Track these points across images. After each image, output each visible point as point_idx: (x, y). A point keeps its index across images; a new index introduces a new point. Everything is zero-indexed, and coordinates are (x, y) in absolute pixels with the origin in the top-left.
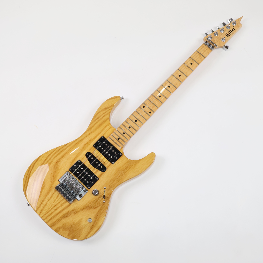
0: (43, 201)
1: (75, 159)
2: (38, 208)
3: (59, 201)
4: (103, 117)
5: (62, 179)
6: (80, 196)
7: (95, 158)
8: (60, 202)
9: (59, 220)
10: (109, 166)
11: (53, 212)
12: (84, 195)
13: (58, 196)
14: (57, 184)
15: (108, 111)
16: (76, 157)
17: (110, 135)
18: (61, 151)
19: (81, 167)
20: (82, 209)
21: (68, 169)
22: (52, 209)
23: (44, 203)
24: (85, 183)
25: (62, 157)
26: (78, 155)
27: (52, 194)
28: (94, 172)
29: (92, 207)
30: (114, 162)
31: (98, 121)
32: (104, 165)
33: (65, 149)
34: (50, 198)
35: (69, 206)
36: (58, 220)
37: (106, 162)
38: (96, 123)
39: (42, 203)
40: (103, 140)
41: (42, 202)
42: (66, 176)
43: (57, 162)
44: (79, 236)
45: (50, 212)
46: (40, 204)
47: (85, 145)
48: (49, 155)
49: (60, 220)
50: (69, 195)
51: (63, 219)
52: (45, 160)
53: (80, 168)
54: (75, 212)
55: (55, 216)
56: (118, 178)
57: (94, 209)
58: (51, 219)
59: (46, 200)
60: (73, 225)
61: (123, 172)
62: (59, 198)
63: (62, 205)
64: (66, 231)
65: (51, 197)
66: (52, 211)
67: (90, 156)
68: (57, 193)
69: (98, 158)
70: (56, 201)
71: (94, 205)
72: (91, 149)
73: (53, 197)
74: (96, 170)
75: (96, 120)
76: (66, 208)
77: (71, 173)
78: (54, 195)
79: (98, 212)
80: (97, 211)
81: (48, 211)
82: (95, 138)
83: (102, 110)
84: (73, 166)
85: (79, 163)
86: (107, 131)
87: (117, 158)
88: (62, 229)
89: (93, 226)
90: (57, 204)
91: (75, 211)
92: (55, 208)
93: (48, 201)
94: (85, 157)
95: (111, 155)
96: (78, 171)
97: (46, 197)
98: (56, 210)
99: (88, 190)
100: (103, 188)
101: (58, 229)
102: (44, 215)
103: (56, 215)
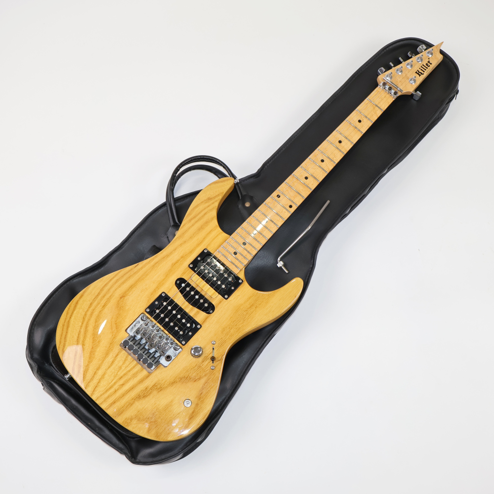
0: (98, 369)
1: (155, 291)
2: (89, 382)
3: (129, 369)
4: (205, 214)
5: (132, 328)
6: (168, 358)
7: (193, 289)
8: (129, 371)
9: (130, 404)
10: (220, 302)
11: (118, 389)
12: (176, 356)
13: (125, 360)
14: (123, 336)
15: (213, 203)
16: (158, 288)
17: (220, 246)
18: (129, 277)
19: (169, 304)
20: (173, 383)
21: (143, 310)
22: (115, 383)
23: (100, 373)
24: (176, 335)
25: (131, 287)
26: (161, 284)
27: (114, 356)
28: (191, 314)
29: (192, 379)
30: (229, 296)
31: (196, 222)
32: (211, 301)
33: (135, 273)
34: (110, 363)
35: (147, 377)
36: (128, 404)
37: (214, 297)
38: (193, 225)
39: (95, 373)
40: (206, 255)
41: (95, 371)
42: (139, 323)
43: (123, 297)
44: (169, 434)
45: (112, 390)
46: (92, 375)
47: (174, 265)
48: (106, 285)
49: (132, 404)
50: (148, 357)
51: (136, 402)
52: (99, 294)
53: (166, 307)
54: (158, 388)
55: (121, 398)
56: (236, 325)
57: (195, 381)
58: (114, 402)
59: (104, 367)
60: (157, 413)
61: (245, 313)
62: (127, 363)
63: (135, 375)
64: (144, 424)
65: (113, 362)
66: (116, 387)
67: (183, 285)
68: (124, 353)
69: (198, 289)
70: (123, 368)
71: (194, 374)
72: (184, 273)
73: (116, 362)
74: (196, 310)
75: (192, 219)
76: (141, 381)
77: (149, 316)
78: (119, 358)
79: (203, 388)
80: (201, 386)
81: (108, 387)
82: (191, 252)
83: (202, 202)
84: (153, 303)
85: (163, 298)
86: (214, 239)
87: (233, 288)
88: (136, 420)
89: (193, 413)
90: (125, 374)
91: (158, 387)
92: (121, 382)
93: (107, 370)
94: (175, 286)
95: (222, 283)
96: (162, 312)
97: (103, 361)
98: (123, 385)
99: (183, 347)
100: (211, 344)
101: (129, 421)
102: (101, 395)
103: (123, 395)
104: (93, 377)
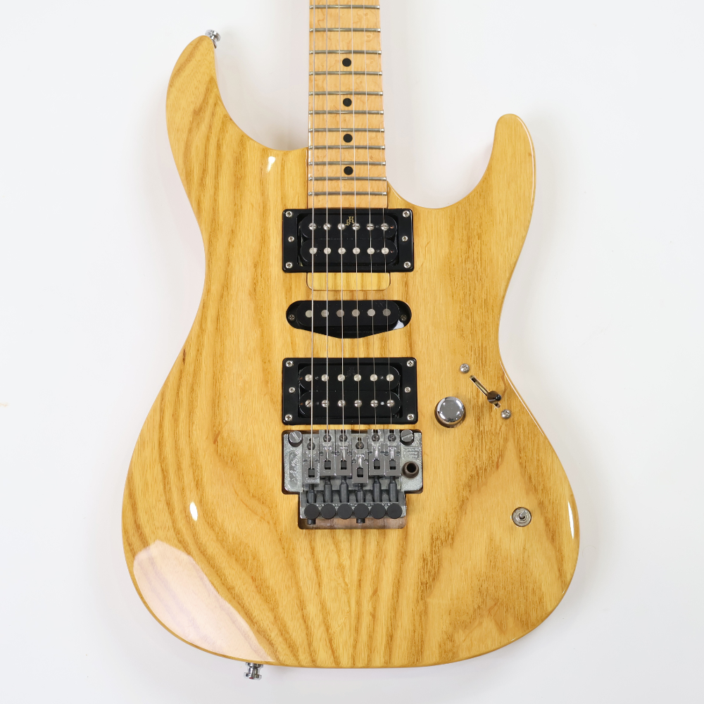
0: (302, 606)
1: (266, 371)
2: (310, 645)
3: (357, 555)
4: (219, 147)
5: (291, 476)
6: (411, 470)
7: (334, 305)
8: (363, 557)
9: (423, 614)
10: (406, 284)
11: (375, 609)
12: (421, 454)
13: (336, 545)
14: (288, 507)
15: (213, 114)
16: (266, 361)
17: (307, 181)
18: (192, 390)
19: (318, 374)
20: (462, 505)
21: (280, 428)
22: (359, 603)
23: (312, 610)
24: (384, 416)
25: (215, 403)
26: (264, 348)
27: (308, 555)
28: (375, 353)
29: (489, 469)
30: (411, 259)
31: (217, 176)
32: (386, 298)
33: (196, 373)
34: (314, 575)
35: (406, 537)
36: (417, 618)
37: (385, 285)
38: (216, 188)
39: (305, 619)
40: (296, 222)
41: (299, 614)
42: (295, 455)
43: (216, 438)
44: (540, 600)
45: (366, 620)
46: (303, 627)
47: (254, 291)
48: (160, 444)
49: (426, 612)
50: (374, 501)
51: (429, 600)
52: (164, 472)
53: (318, 382)
54: (444, 539)
55: (395, 617)
56: (474, 301)
57: (497, 467)
58: (391, 637)
59: (309, 592)
60: (485, 586)
61: (470, 266)
62: (344, 545)
63: (380, 556)
64: (481, 624)
65: (317, 569)
66: (367, 607)
67: (310, 314)
68: (321, 538)
69: (344, 297)
70: (347, 563)
71: (485, 456)
72: (289, 290)
73: (323, 564)
74: (375, 339)
75: (202, 179)
76: (402, 555)
77: (302, 427)
78: (321, 555)
79: (523, 466)
80: (516, 465)
81: (353, 622)
82: (264, 241)
83: (190, 131)
84: (286, 398)
85: (295, 370)
86: (282, 179)
87: (404, 239)
88: (461, 632)
89: (547, 525)
90: (361, 571)
91: (443, 536)
92: (367, 590)
93: (319, 594)
94: (296, 330)
95: (378, 247)
96: (319, 398)
97: (297, 583)
98: (375, 592)
99: (417, 426)
100: (462, 376)
101: (449, 645)
102: (355, 647)
103: (395, 609)
104: (307, 628)
